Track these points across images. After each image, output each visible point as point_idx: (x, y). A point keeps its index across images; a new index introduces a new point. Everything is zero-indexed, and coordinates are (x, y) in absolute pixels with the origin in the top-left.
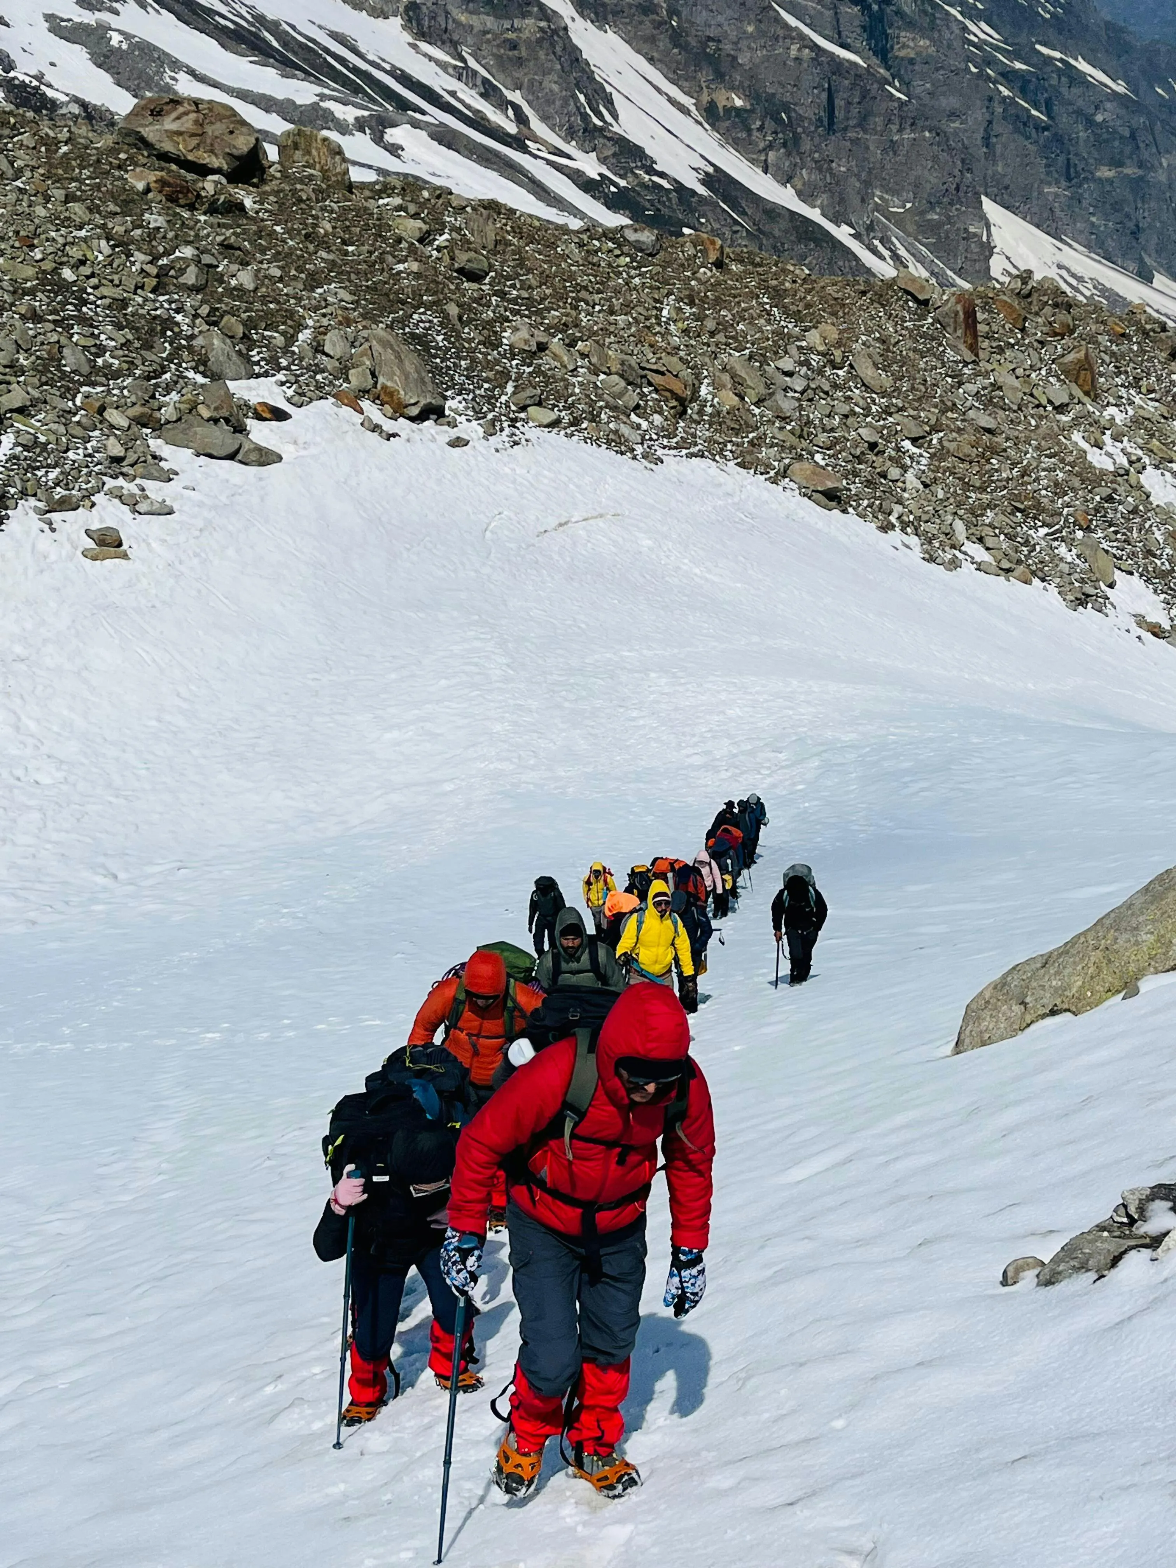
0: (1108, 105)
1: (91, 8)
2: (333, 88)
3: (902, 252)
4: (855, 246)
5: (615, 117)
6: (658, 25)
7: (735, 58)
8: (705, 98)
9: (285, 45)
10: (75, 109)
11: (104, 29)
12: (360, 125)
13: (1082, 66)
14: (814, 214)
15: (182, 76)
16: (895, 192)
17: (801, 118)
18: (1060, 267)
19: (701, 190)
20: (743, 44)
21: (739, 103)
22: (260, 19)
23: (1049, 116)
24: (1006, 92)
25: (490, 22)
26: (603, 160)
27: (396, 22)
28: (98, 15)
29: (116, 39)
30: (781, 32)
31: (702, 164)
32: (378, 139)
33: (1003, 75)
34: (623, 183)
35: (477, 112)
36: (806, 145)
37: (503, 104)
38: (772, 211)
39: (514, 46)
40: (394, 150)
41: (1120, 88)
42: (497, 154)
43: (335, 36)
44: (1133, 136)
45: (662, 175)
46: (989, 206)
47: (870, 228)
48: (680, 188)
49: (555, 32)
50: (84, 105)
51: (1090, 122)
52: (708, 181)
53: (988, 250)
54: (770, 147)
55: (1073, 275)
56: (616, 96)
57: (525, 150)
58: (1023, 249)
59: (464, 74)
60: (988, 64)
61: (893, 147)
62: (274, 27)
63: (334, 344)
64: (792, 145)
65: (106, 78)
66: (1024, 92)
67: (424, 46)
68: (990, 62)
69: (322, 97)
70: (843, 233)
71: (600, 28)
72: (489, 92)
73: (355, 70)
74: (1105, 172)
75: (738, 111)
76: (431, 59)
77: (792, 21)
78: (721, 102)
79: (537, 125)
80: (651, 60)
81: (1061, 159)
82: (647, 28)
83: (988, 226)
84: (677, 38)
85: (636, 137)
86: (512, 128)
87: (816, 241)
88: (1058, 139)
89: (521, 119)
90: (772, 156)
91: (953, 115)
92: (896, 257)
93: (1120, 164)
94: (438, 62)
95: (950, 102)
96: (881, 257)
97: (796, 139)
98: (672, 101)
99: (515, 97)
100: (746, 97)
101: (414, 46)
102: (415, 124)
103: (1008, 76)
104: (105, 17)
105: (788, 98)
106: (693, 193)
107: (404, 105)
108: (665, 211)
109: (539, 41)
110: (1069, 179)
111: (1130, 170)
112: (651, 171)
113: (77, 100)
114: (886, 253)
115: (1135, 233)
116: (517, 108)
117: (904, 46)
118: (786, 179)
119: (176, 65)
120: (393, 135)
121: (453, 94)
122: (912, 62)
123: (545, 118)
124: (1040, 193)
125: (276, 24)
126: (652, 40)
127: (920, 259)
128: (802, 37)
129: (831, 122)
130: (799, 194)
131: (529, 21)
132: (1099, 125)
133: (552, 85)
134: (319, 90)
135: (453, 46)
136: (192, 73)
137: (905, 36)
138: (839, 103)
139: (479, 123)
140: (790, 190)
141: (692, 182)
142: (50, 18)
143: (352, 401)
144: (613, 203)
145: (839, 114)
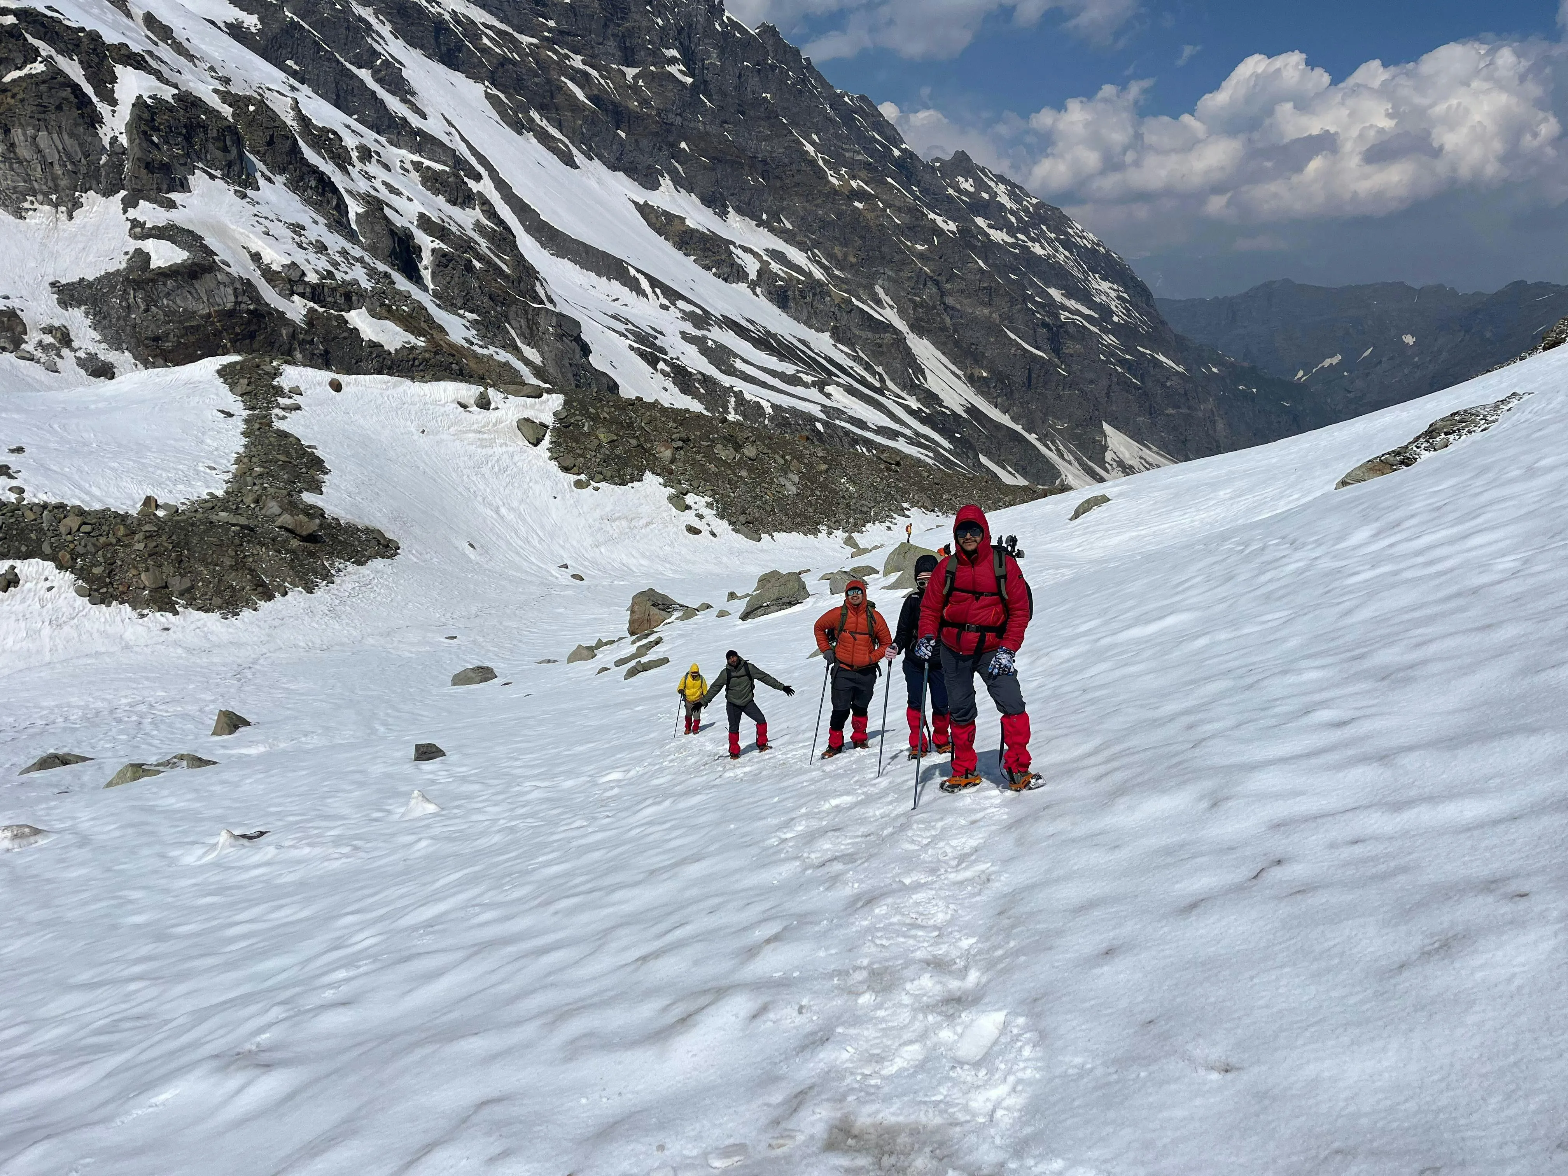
0: (1174, 378)
1: (699, 329)
2: (802, 367)
3: (1061, 447)
4: (1038, 445)
5: (926, 380)
6: (948, 337)
7: (984, 354)
8: (969, 372)
9: (778, 345)
10: (700, 377)
11: (705, 338)
12: (814, 384)
13: (1161, 358)
14: (1019, 428)
15: (738, 360)
16: (1058, 419)
17: (1015, 383)
18: (1141, 458)
19: (965, 415)
20: (989, 346)
21: (985, 374)
22: (768, 333)
23: (1142, 383)
24: (1120, 370)
25: (870, 335)
26: (918, 400)
27: (827, 334)
28: (703, 332)
29: (710, 343)
30: (1007, 342)
31: (965, 403)
32: (821, 391)
33: (1119, 361)
34: (927, 411)
35: (862, 377)
36: (1017, 395)
37: (874, 373)
38: (999, 426)
39: (880, 346)
40: (828, 396)
41: (1180, 369)
42: (873, 398)
43: (800, 340)
44: (1186, 394)
45: (946, 408)
46: (1106, 426)
47: (1046, 435)
48: (954, 413)
49: (900, 340)
50: (703, 375)
51: (1163, 386)
52: (967, 411)
53: (1105, 448)
54: (999, 396)
55: (1147, 462)
56: (926, 370)
57: (884, 395)
58: (1122, 449)
59: (857, 359)
60: (1112, 356)
61: (1059, 397)
62: (774, 336)
63: (916, 497)
64: (1009, 395)
65: (705, 360)
66: (1129, 370)
67: (839, 346)
68: (1113, 355)
69: (798, 371)
70: (1032, 438)
71: (921, 338)
72: (868, 368)
73: (809, 357)
74: (1170, 411)
75: (984, 378)
76: (842, 351)
77: (1013, 336)
78: (976, 374)
79: (890, 384)
80: (944, 353)
81: (1147, 404)
82: (943, 339)
83: (1105, 436)
84: (957, 343)
85: (935, 389)
86: (878, 385)
87: (1019, 441)
88: (1146, 394)
89: (882, 380)
90: (999, 400)
91: (1091, 382)
92: (1058, 450)
93: (1179, 408)
94: (846, 353)
95: (1090, 375)
96: (1051, 450)
97: (1012, 392)
98: (953, 373)
99: (879, 369)
100: (988, 372)
101: (835, 346)
102: (838, 384)
103: (1122, 362)
104: (705, 333)
105: (1009, 372)
106: (961, 416)
107: (830, 374)
108: (947, 425)
109: (892, 344)
110: (1151, 414)
111: (1184, 411)
112: (942, 406)
113: (700, 373)
114: (1053, 448)
115: (1184, 442)
116: (880, 375)
117: (1068, 348)
118: (1005, 412)
119: (736, 355)
120: (829, 389)
121: (852, 368)
122: (1072, 355)
123: (892, 380)
124: (1135, 421)
125: (775, 335)
126: (945, 344)
127: (1069, 451)
128: (1018, 344)
129: (1029, 385)
130: (1012, 419)
131: (888, 335)
132: (1168, 387)
133: (897, 365)
134: (796, 368)
135: (852, 346)
136: (742, 359)
137: (1069, 343)
138: (1034, 375)
139: (863, 382)
140: (1007, 416)
141: (960, 411)
142: (681, 333)
143: (920, 507)
144: (924, 421)
145: (1034, 381)
